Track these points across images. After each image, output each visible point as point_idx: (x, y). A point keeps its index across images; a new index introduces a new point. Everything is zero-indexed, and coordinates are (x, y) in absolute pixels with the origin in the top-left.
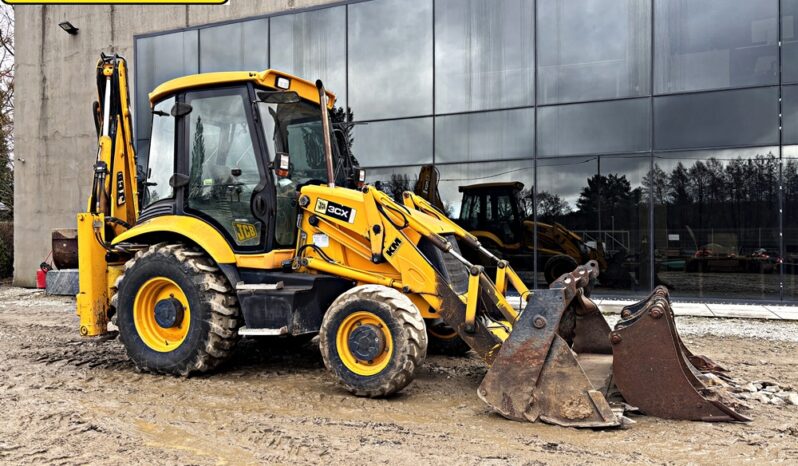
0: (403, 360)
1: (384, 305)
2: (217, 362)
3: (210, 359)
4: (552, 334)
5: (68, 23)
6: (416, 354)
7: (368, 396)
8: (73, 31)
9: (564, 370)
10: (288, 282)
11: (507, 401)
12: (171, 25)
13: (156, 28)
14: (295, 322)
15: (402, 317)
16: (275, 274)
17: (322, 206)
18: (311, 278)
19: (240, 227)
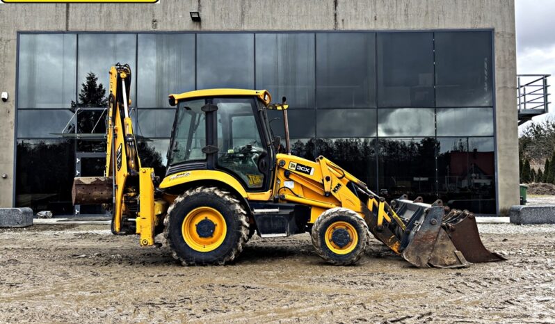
0: (364, 245)
2: (240, 255)
3: (238, 253)
4: (439, 227)
9: (444, 243)
10: (282, 208)
11: (419, 260)
13: (38, 28)
17: (293, 166)
18: (293, 205)
19: (250, 177)
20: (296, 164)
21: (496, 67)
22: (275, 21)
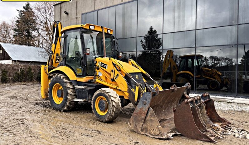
0: (111, 112)
1: (106, 94)
2: (71, 108)
3: (68, 107)
4: (148, 106)
5: (66, 12)
6: (115, 110)
7: (102, 122)
8: (67, 14)
9: (151, 119)
10: (89, 86)
11: (136, 127)
12: (91, 10)
13: (87, 11)
14: (89, 98)
15: (111, 98)
16: (86, 84)
20: (101, 63)
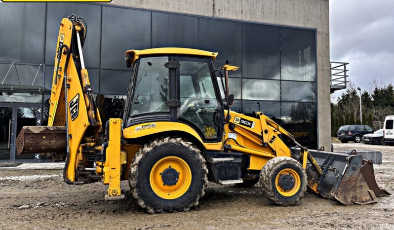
4: (358, 172)
11: (345, 198)
17: (237, 120)
18: (241, 154)
19: (207, 129)
20: (240, 119)
21: (318, 55)
22: (168, 4)
